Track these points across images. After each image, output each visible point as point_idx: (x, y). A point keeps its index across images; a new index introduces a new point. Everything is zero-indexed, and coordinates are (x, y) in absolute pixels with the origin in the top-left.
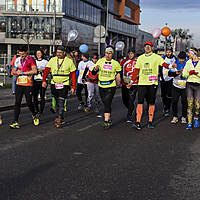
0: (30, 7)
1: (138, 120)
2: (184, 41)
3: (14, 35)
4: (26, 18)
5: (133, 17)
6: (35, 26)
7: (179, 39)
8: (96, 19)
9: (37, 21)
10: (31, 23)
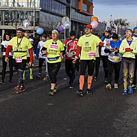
0: (18, 4)
1: (81, 88)
2: (123, 27)
3: (7, 23)
4: (15, 11)
5: (88, 11)
6: (21, 17)
7: (120, 26)
8: (63, 12)
9: (22, 13)
10: (18, 15)
